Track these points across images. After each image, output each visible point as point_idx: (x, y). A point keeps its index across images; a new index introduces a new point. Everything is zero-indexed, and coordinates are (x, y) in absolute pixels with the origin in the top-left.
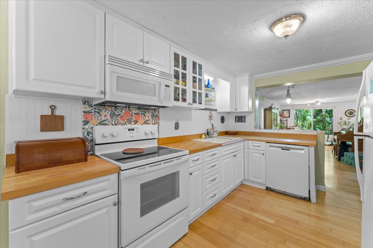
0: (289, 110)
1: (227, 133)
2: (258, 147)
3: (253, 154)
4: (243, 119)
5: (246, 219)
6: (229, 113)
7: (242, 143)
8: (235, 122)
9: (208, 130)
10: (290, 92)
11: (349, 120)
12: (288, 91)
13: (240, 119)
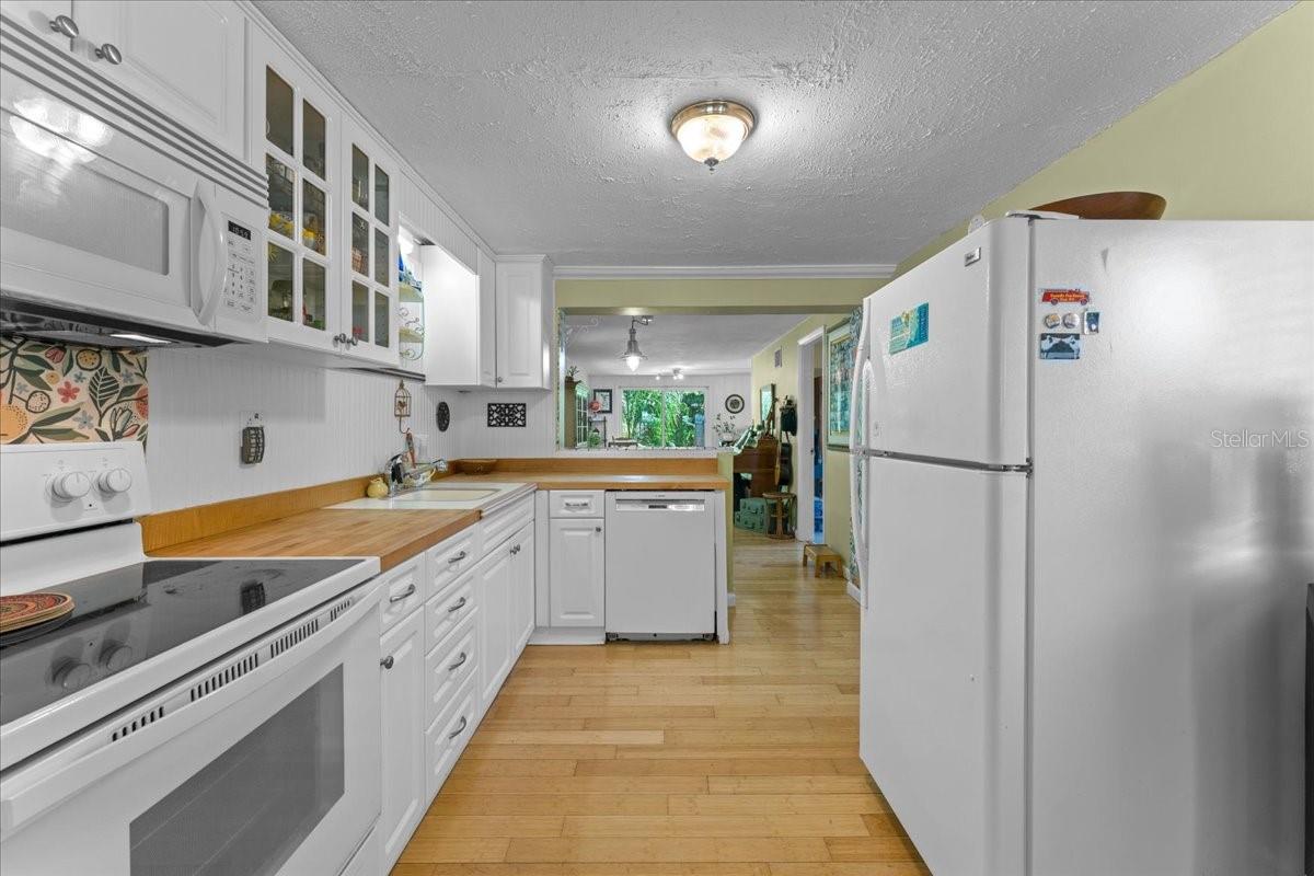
0: (610, 391)
1: (459, 469)
2: (581, 509)
3: (567, 533)
4: (518, 415)
5: (585, 767)
6: (463, 391)
7: (529, 503)
8: (489, 425)
9: (396, 457)
10: (637, 337)
11: (734, 421)
12: (633, 332)
13: (507, 414)
